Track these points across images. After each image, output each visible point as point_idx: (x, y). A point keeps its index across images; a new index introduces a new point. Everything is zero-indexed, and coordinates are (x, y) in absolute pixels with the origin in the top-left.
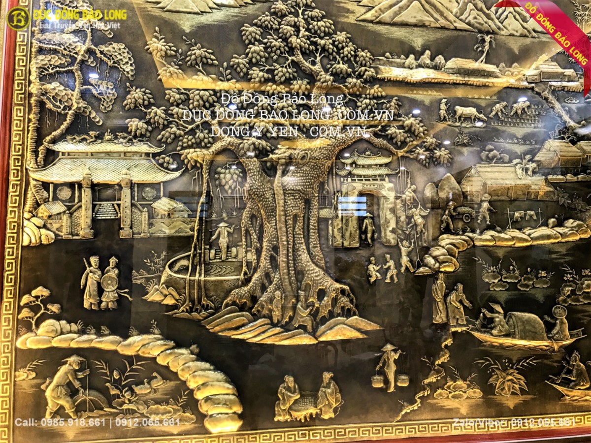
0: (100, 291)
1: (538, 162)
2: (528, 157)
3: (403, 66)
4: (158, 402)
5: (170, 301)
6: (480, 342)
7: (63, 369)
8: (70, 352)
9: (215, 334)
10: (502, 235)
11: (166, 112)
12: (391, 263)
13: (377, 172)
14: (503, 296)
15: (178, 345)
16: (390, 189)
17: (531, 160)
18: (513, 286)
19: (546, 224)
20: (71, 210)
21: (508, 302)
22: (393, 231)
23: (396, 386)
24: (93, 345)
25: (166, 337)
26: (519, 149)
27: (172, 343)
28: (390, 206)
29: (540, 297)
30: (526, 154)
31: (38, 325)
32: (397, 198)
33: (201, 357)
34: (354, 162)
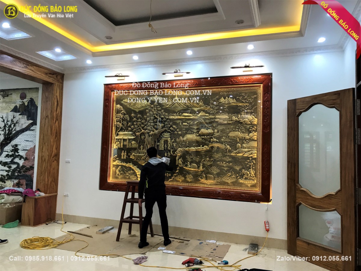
0: (124, 156)
1: (199, 134)
2: (197, 133)
3: (173, 115)
4: (131, 174)
5: (133, 158)
6: (185, 169)
7: (119, 168)
8: (120, 165)
9: (140, 164)
10: (190, 148)
11: (134, 126)
12: (169, 153)
13: (168, 136)
14: (190, 160)
15: (135, 165)
16: (170, 139)
17: (198, 133)
18: (192, 159)
19: (200, 146)
20: (120, 143)
21: (191, 161)
22: (170, 147)
23: (168, 175)
24: (123, 164)
25: (133, 164)
26: (195, 131)
27: (133, 165)
28: (169, 142)
29: (197, 161)
30: (197, 132)
31: (116, 161)
32: (171, 141)
33: (138, 167)
34: (164, 134)
